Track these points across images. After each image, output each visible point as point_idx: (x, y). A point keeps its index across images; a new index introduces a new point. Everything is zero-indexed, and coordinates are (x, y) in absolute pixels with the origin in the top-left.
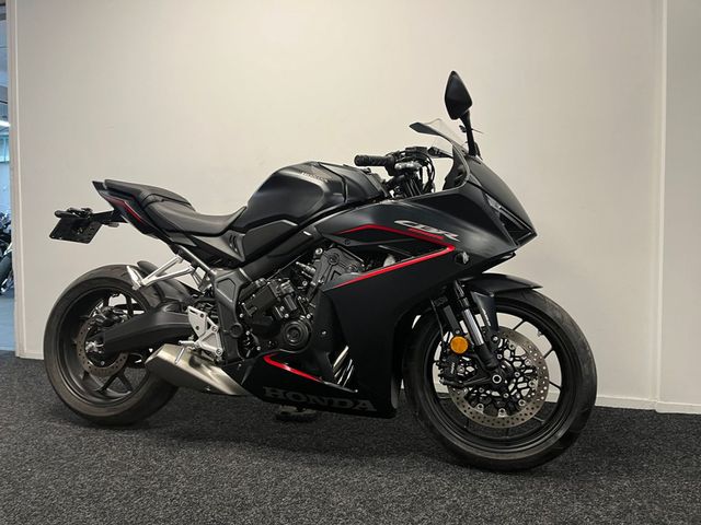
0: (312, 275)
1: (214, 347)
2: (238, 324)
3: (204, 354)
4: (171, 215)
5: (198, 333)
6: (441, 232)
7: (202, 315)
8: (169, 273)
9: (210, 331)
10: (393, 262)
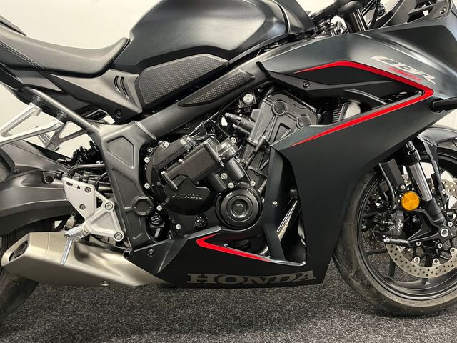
0: (250, 130)
1: (111, 230)
2: (144, 197)
3: (92, 240)
4: (18, 44)
5: (82, 213)
6: (420, 73)
7: (87, 190)
8: (15, 134)
9: (102, 209)
10: (358, 111)
